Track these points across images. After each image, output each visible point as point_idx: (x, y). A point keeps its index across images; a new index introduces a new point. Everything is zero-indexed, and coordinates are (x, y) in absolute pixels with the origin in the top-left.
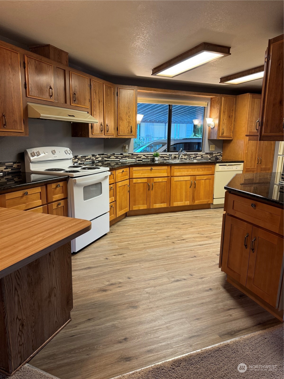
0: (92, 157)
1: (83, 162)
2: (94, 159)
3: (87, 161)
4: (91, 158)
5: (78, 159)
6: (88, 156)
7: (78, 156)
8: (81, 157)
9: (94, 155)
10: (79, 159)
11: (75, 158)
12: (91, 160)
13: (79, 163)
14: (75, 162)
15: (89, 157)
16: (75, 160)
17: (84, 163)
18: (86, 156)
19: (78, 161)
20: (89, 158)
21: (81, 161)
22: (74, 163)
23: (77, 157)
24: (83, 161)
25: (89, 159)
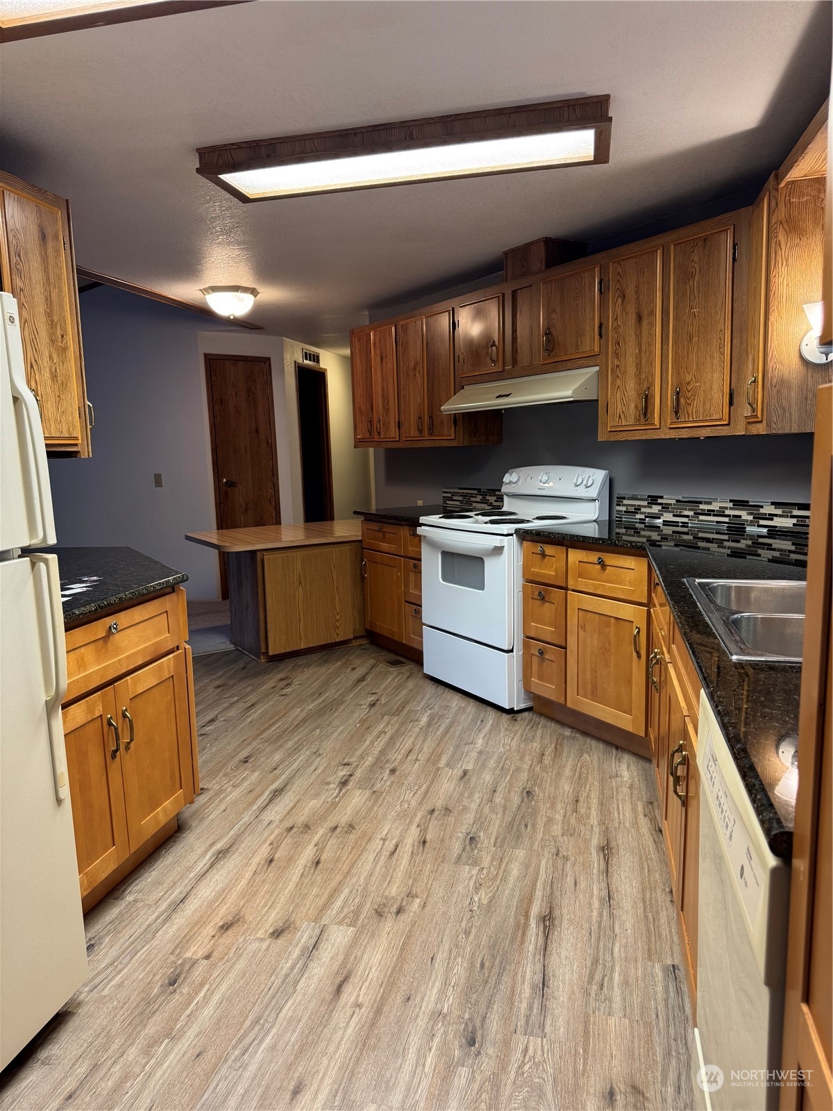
0: (731, 509)
1: (685, 520)
2: (743, 518)
3: (701, 517)
4: (724, 512)
5: (662, 508)
6: (710, 503)
7: (662, 497)
8: (677, 501)
9: (748, 502)
10: (665, 507)
11: (648, 503)
12: (726, 519)
13: (664, 521)
14: (649, 513)
15: (715, 506)
16: (651, 507)
17: (687, 523)
18: (701, 503)
19: (662, 515)
20: (713, 511)
21: (674, 516)
22: (646, 517)
23: (660, 501)
24: (688, 516)
25: (714, 515)
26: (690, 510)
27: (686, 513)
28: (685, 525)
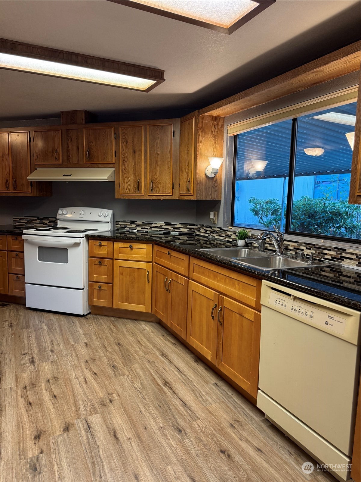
0: (164, 226)
1: (147, 230)
2: (169, 229)
3: (153, 229)
4: (162, 227)
5: (137, 225)
6: (156, 224)
7: (136, 221)
8: (143, 223)
9: (171, 223)
10: (138, 225)
11: (130, 224)
12: (163, 230)
13: (137, 231)
14: (131, 228)
15: (158, 225)
16: (132, 225)
17: (147, 231)
18: (153, 223)
19: (137, 228)
20: (158, 226)
21: (142, 228)
22: (129, 229)
23: (135, 223)
24: (147, 229)
25: (158, 228)
26: (149, 226)
27: (146, 227)
28: (146, 232)
